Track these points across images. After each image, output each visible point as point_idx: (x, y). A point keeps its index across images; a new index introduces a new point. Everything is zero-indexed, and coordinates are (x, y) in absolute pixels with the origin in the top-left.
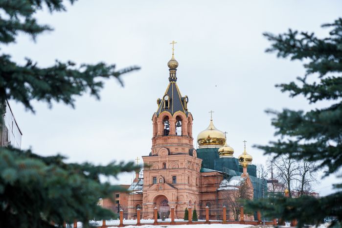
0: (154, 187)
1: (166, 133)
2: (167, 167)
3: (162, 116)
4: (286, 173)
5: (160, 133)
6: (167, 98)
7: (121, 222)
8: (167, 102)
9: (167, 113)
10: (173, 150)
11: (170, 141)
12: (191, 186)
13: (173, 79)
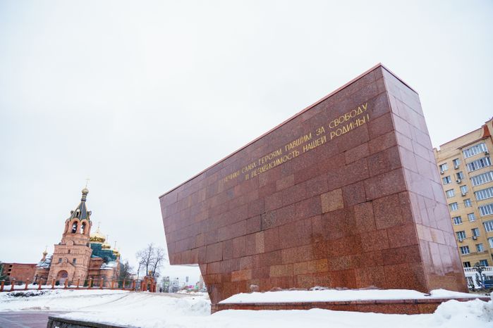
0: (60, 264)
1: (74, 232)
2: (71, 252)
3: (73, 221)
4: (147, 261)
5: (70, 231)
6: (78, 211)
7: (26, 286)
8: (78, 213)
9: (77, 219)
10: (77, 242)
11: (75, 236)
12: (84, 265)
13: (83, 200)
